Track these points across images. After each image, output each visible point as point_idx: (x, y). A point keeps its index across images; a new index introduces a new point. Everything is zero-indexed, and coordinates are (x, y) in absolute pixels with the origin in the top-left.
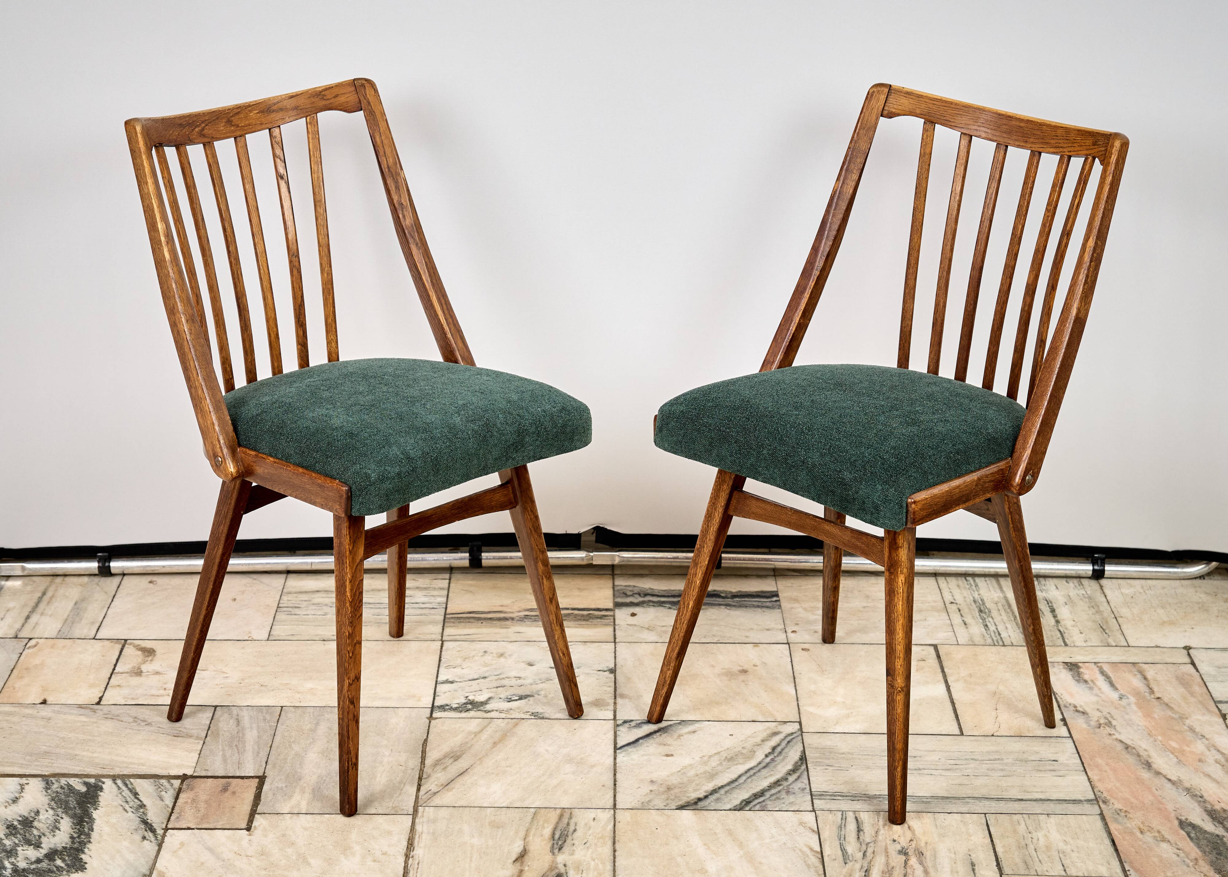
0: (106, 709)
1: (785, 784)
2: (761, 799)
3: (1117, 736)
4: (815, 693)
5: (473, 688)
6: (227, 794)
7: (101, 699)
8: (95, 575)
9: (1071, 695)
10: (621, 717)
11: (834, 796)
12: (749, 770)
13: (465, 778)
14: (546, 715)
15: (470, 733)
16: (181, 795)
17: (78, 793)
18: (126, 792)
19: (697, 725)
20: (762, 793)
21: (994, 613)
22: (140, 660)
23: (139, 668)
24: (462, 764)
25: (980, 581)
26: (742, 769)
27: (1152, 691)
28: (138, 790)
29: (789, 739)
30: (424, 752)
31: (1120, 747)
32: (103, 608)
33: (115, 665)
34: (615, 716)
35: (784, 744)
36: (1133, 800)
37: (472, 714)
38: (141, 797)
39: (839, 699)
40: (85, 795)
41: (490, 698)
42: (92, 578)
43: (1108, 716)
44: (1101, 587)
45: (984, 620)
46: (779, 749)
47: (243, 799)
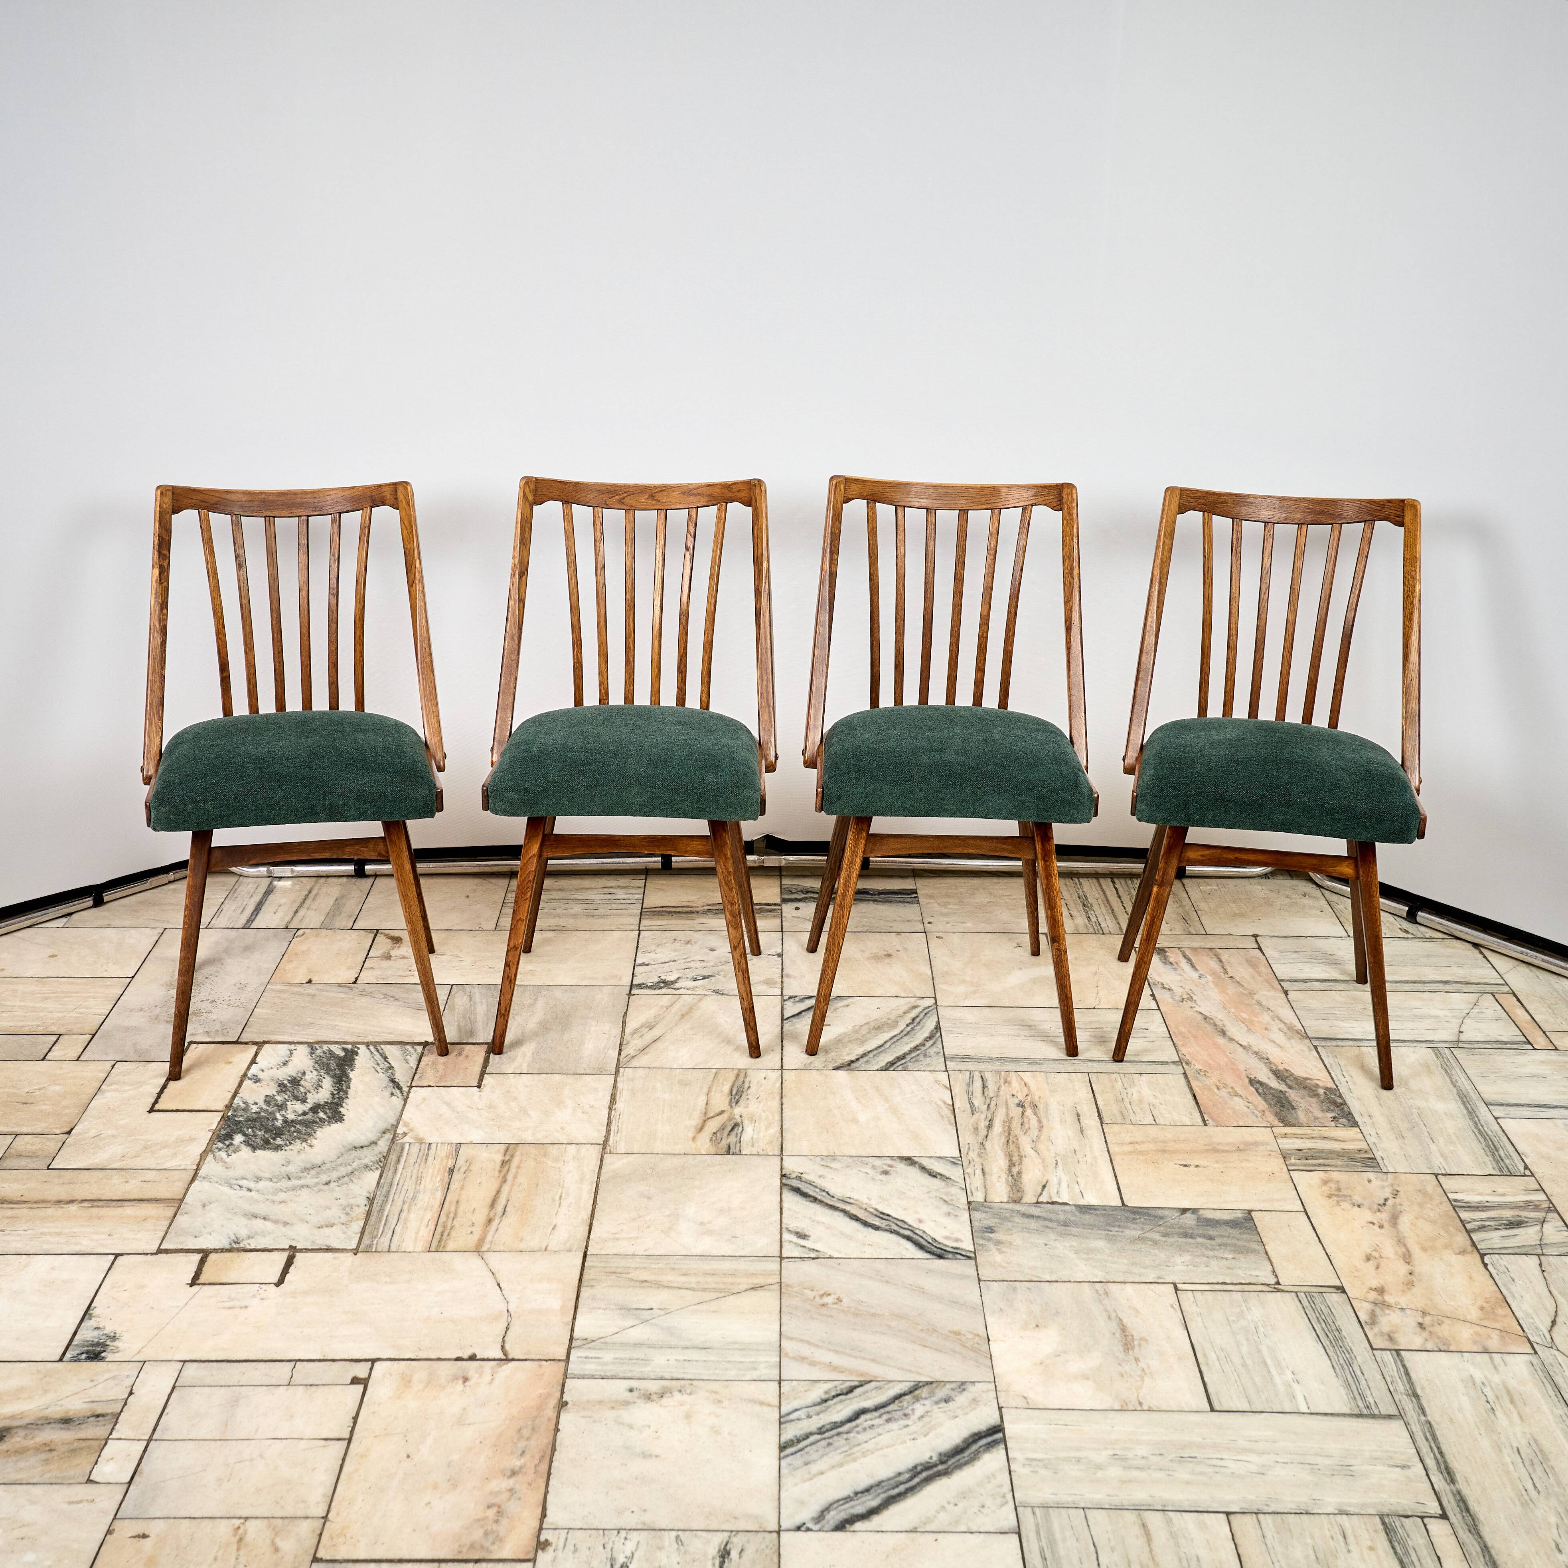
0: (361, 987)
1: (923, 1048)
2: (903, 1061)
3: (1198, 1009)
4: (947, 973)
5: (664, 970)
6: (461, 1058)
7: (357, 979)
8: (352, 876)
9: (1159, 975)
10: (787, 993)
11: (964, 1058)
12: (893, 1037)
13: (658, 1044)
14: (725, 992)
15: (662, 1007)
16: (423, 1059)
17: (338, 1057)
18: (378, 1057)
19: (850, 1000)
20: (904, 1056)
21: (1096, 907)
22: (389, 947)
23: (389, 953)
24: (656, 1032)
25: (1084, 881)
26: (887, 1036)
27: (1226, 972)
28: (387, 1055)
29: (926, 1012)
30: (624, 1023)
31: (1199, 1017)
32: (358, 905)
33: (369, 951)
34: (782, 993)
35: (921, 1016)
36: (1211, 1062)
37: (664, 991)
38: (390, 1060)
39: (968, 979)
40: (344, 1059)
41: (679, 978)
42: (350, 879)
43: (1190, 992)
44: (1184, 885)
45: (1087, 912)
46: (918, 1020)
47: (475, 1062)
